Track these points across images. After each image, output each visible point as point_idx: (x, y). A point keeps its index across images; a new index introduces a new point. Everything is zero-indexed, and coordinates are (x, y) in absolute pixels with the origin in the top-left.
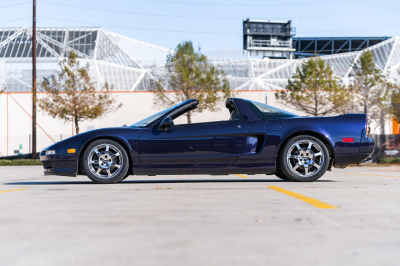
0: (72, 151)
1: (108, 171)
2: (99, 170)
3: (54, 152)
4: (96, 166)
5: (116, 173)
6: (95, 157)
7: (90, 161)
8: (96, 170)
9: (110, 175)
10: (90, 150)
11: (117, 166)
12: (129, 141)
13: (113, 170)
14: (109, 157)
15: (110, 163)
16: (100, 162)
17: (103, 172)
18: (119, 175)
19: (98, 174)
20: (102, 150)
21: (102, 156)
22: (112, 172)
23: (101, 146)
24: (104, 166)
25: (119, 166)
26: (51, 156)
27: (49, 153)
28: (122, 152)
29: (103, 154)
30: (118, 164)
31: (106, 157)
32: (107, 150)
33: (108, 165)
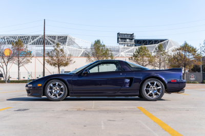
0: (40, 85)
1: (57, 95)
2: (53, 94)
3: (31, 86)
6: (51, 88)
7: (49, 90)
8: (51, 94)
11: (61, 92)
12: (67, 80)
13: (60, 94)
14: (58, 88)
16: (53, 91)
18: (62, 97)
19: (52, 97)
20: (54, 85)
21: (54, 88)
23: (54, 83)
24: (55, 93)
27: (29, 86)
28: (64, 86)
30: (62, 91)
31: (56, 88)
32: (57, 85)
33: (57, 92)
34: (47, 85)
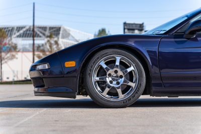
0: (70, 64)
1: (119, 91)
2: (107, 90)
3: (46, 66)
4: (102, 85)
5: (129, 94)
6: (102, 72)
7: (95, 78)
8: (103, 89)
9: (121, 96)
10: (95, 63)
11: (130, 84)
13: (126, 89)
14: (120, 73)
15: (122, 81)
16: (108, 79)
17: (113, 93)
19: (105, 95)
20: (111, 63)
21: (111, 71)
22: (123, 92)
23: (109, 57)
24: (114, 84)
26: (43, 71)
27: (40, 67)
28: (137, 66)
29: (112, 68)
30: (132, 81)
31: (116, 72)
32: (117, 63)
33: (118, 83)
34: (91, 63)
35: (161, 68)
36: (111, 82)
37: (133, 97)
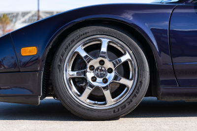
0: (29, 51)
1: (107, 94)
2: (88, 91)
4: (80, 83)
5: (123, 98)
6: (79, 64)
7: (69, 73)
8: (81, 90)
9: (111, 102)
10: (67, 49)
11: (123, 81)
12: (153, 31)
13: (118, 90)
14: (108, 64)
15: (110, 76)
16: (90, 75)
17: (97, 96)
18: (129, 101)
19: (84, 100)
21: (95, 62)
22: (114, 95)
24: (99, 83)
25: (129, 83)
28: (136, 54)
29: (96, 57)
30: (127, 77)
31: (102, 63)
32: (104, 49)
33: (105, 81)
34: (61, 49)
35: (173, 56)
36: (94, 79)
37: (129, 103)
